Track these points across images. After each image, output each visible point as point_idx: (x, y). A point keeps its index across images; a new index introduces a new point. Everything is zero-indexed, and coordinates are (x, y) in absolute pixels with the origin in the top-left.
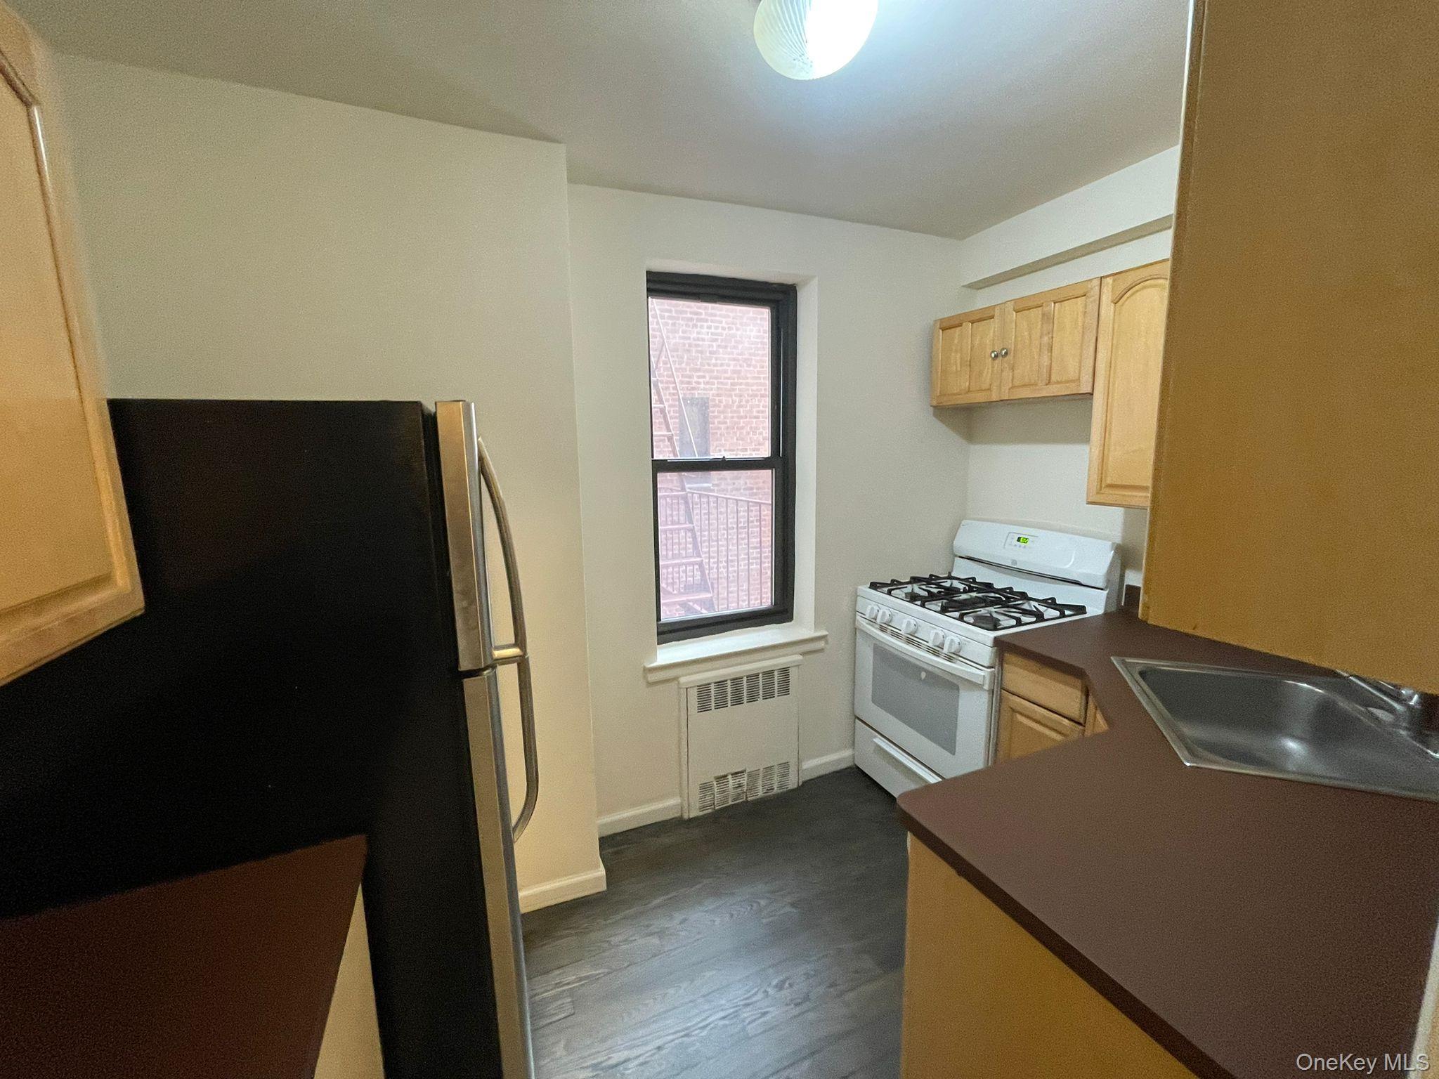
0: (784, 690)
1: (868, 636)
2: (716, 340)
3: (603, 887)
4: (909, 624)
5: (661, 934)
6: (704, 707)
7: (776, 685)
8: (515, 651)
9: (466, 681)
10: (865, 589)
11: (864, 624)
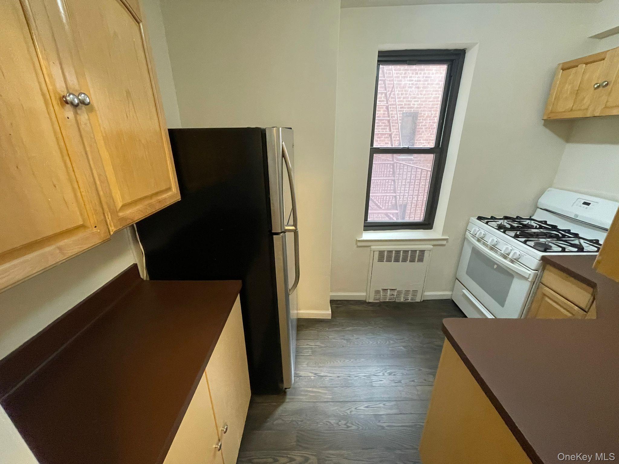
0: (421, 260)
1: (469, 242)
2: (427, 81)
3: (330, 317)
4: (493, 240)
5: (348, 340)
6: (381, 259)
7: (417, 257)
8: (293, 228)
9: (274, 236)
10: (474, 220)
11: (469, 236)
